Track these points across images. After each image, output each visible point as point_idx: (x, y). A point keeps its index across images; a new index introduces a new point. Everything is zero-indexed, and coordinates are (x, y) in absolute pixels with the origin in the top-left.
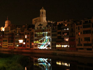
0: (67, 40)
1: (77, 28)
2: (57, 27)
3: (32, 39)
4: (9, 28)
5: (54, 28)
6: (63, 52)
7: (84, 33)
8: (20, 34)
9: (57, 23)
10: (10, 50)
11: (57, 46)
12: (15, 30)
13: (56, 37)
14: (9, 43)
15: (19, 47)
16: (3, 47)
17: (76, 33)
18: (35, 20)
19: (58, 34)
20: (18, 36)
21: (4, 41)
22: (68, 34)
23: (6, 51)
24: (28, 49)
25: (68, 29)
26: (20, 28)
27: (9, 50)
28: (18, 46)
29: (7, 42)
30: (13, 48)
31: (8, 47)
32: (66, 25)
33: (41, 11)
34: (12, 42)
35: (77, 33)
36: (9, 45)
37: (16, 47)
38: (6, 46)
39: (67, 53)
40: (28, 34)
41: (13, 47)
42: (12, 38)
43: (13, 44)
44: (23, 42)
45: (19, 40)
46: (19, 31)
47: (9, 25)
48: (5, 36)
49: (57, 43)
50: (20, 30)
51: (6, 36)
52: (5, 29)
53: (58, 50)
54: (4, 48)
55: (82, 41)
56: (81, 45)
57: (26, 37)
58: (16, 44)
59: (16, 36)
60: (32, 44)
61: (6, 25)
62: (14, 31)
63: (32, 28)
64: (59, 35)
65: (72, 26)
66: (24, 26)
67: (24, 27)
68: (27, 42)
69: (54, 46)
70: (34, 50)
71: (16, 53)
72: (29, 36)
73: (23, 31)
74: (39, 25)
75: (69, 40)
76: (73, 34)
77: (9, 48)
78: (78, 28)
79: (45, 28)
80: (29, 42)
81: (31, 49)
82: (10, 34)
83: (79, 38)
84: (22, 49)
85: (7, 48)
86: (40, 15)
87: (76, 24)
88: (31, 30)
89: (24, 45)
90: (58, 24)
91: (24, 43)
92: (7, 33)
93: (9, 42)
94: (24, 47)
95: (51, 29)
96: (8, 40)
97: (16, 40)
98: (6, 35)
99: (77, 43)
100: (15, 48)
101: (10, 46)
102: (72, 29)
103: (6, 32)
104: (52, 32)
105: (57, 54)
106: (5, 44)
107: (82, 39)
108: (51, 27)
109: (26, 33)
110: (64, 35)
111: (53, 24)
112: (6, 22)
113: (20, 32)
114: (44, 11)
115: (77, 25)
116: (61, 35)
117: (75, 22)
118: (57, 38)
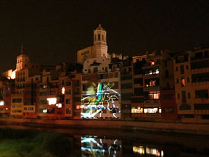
0: (156, 96)
1: (177, 70)
2: (132, 67)
3: (77, 96)
4: (26, 71)
5: (125, 69)
6: (148, 125)
7: (194, 81)
8: (50, 85)
9: (132, 59)
10: (29, 121)
11: (134, 110)
12: (39, 76)
13: (131, 91)
14: (26, 106)
15: (49, 115)
16: (12, 113)
17: (176, 81)
18: (82, 54)
19: (135, 83)
20: (45, 90)
21: (14, 101)
22: (157, 84)
23: (18, 124)
24: (68, 118)
25: (157, 72)
26: (49, 73)
27: (26, 120)
28: (45, 111)
29: (22, 103)
30: (35, 116)
31: (24, 114)
32: (153, 63)
33: (96, 32)
34: (32, 104)
35: (178, 80)
36: (25, 109)
37: (41, 115)
38: (20, 111)
39: (157, 125)
40: (67, 85)
41: (35, 113)
42: (33, 95)
43: (34, 107)
44: (58, 102)
45: (48, 99)
46: (48, 78)
47: (25, 66)
48: (16, 90)
49: (132, 104)
50: (50, 77)
51: (19, 90)
52: (17, 74)
53: (135, 121)
54: (14, 116)
55: (189, 97)
56: (189, 108)
57: (63, 92)
58: (41, 107)
59: (41, 90)
60: (78, 107)
61: (19, 66)
62: (37, 79)
63: (75, 71)
64: (138, 86)
65: (166, 66)
66: (58, 67)
67: (59, 70)
68: (67, 103)
69: (126, 111)
70: (81, 120)
71: (41, 127)
72: (71, 89)
73: (58, 79)
74: (92, 63)
75: (160, 96)
76: (168, 83)
77: (27, 116)
78: (179, 69)
79: (106, 71)
80: (71, 101)
81: (75, 118)
82: (28, 86)
83: (184, 93)
84: (54, 120)
85: (20, 117)
86: (95, 43)
87: (174, 61)
88: (74, 76)
89: (60, 108)
90: (135, 61)
91: (60, 106)
92: (22, 83)
93: (25, 104)
94: (58, 113)
95: (119, 73)
96: (22, 98)
97: (41, 98)
98: (19, 88)
99: (179, 102)
100: (39, 118)
101: (28, 113)
102: (167, 72)
103: (18, 81)
104: (122, 79)
105: (134, 128)
106: (16, 108)
107: (189, 94)
108: (118, 69)
109: (63, 82)
110: (149, 84)
111: (122, 61)
112: (20, 59)
113: (50, 81)
114: (104, 33)
115: (177, 62)
116: (142, 85)
117: (172, 55)
118: (133, 92)
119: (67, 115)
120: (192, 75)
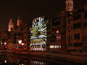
2: (51, 22)
15: (19, 49)
28: (18, 47)
39: (60, 55)
44: (22, 42)
55: (72, 39)
62: (17, 31)
70: (31, 51)
72: (26, 36)
92: (13, 33)
94: (22, 48)
96: (12, 41)
105: (51, 57)
106: (10, 46)
118: (52, 36)
119: (25, 49)
120: (73, 24)
